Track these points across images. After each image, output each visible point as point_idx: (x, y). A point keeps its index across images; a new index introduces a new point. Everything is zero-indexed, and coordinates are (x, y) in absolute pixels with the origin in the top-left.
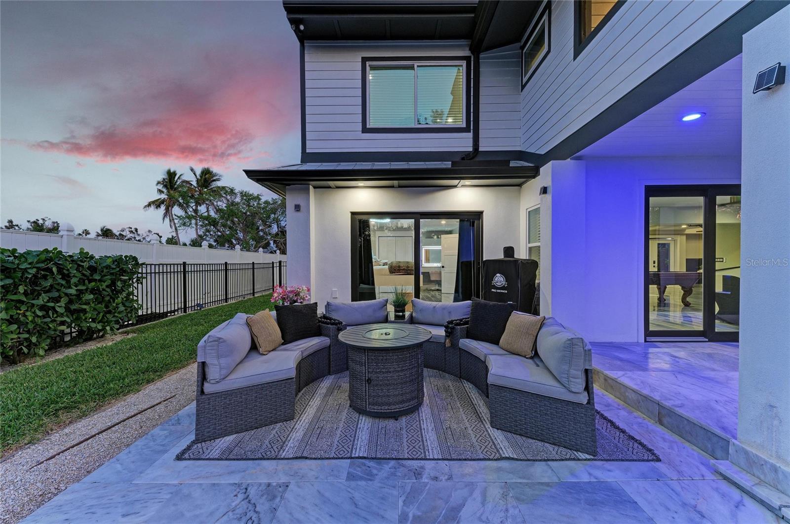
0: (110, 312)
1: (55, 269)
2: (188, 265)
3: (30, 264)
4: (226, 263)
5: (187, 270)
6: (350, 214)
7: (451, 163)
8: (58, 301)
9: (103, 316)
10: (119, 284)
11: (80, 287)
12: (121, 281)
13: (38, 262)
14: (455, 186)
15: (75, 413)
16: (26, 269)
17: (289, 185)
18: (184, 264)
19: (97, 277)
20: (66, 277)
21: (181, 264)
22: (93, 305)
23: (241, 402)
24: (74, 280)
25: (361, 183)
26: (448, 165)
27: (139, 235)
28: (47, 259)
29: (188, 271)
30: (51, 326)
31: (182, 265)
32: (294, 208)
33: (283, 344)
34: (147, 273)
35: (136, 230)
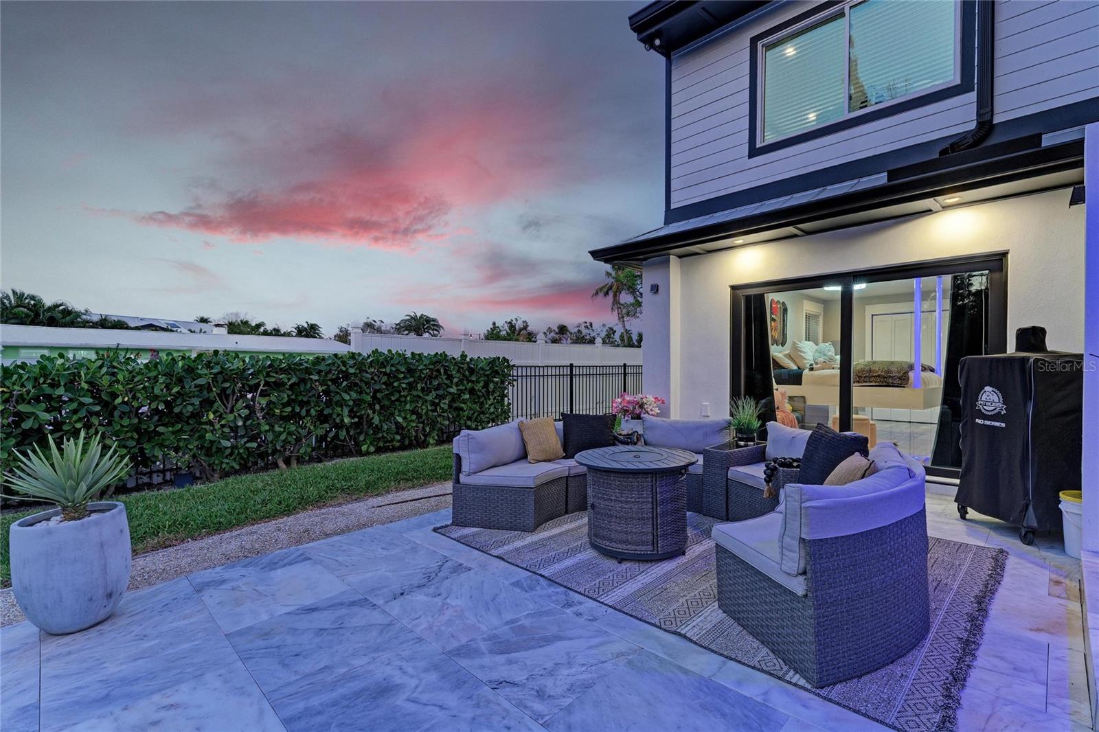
0: (483, 413)
1: (442, 371)
2: (576, 367)
3: (425, 365)
4: (625, 365)
5: (574, 373)
6: (730, 289)
7: (886, 174)
8: (444, 399)
9: (478, 416)
10: (491, 386)
11: (461, 387)
12: (494, 383)
13: (430, 364)
14: (929, 212)
15: (410, 484)
16: (422, 370)
17: (645, 259)
18: (571, 366)
19: (474, 378)
20: (450, 377)
21: (567, 366)
22: (469, 404)
23: (486, 499)
24: (455, 380)
25: (739, 241)
26: (881, 179)
27: (593, 330)
28: (438, 362)
29: (575, 375)
30: (438, 419)
31: (569, 368)
32: (649, 289)
33: (564, 458)
34: (517, 376)
35: (591, 324)
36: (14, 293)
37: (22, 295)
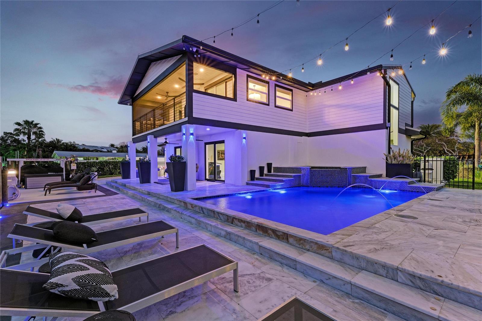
36: (57, 139)
37: (59, 140)
